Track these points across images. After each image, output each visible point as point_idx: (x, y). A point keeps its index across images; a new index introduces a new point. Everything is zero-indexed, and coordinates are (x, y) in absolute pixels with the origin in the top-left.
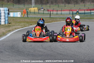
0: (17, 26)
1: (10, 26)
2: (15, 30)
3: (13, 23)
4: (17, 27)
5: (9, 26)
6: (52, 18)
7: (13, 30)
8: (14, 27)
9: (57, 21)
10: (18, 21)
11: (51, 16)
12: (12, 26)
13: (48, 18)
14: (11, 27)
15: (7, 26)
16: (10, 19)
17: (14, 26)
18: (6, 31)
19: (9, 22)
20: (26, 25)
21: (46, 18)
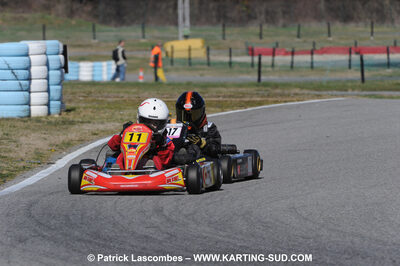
0: (102, 123)
1: (72, 123)
2: (93, 141)
3: (85, 108)
4: (101, 127)
5: (64, 123)
6: (266, 85)
7: (82, 142)
8: (87, 127)
9: (285, 97)
10: (109, 100)
11: (263, 78)
12: (82, 122)
13: (250, 85)
14: (77, 127)
15: (56, 124)
16: (73, 93)
17: (89, 122)
18: (51, 145)
19: (68, 105)
21: (241, 86)
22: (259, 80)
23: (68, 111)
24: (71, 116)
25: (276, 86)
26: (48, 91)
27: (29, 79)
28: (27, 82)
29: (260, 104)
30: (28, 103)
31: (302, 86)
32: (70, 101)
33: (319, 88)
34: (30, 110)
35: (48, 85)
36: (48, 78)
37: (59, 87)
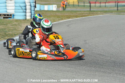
6: (92, 11)
9: (97, 14)
10: (48, 15)
13: (87, 11)
20: (56, 20)
21: (85, 11)
22: (90, 10)
25: (94, 11)
26: (31, 12)
27: (26, 9)
28: (25, 10)
30: (26, 16)
31: (101, 11)
33: (106, 12)
34: (26, 18)
35: (31, 11)
36: (31, 9)
37: (34, 12)
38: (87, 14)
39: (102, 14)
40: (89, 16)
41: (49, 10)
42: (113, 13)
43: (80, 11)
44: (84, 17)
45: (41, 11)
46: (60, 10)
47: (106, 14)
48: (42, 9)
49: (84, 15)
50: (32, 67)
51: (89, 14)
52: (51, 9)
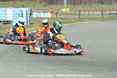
1: (32, 26)
3: (35, 23)
5: (30, 26)
11: (81, 17)
13: (77, 18)
14: (32, 27)
15: (28, 27)
17: (35, 26)
22: (79, 17)
23: (32, 24)
24: (32, 25)
25: (82, 19)
27: (23, 16)
29: (75, 22)
31: (88, 19)
32: (33, 22)
33: (92, 19)
35: (27, 18)
36: (27, 16)
37: (29, 19)
38: (75, 20)
39: (88, 21)
40: (76, 22)
41: (45, 17)
42: (99, 20)
43: (71, 18)
44: (72, 24)
45: (37, 18)
46: (55, 17)
47: (91, 21)
48: (39, 16)
49: (72, 22)
50: (20, 66)
51: (77, 21)
52: (47, 17)
